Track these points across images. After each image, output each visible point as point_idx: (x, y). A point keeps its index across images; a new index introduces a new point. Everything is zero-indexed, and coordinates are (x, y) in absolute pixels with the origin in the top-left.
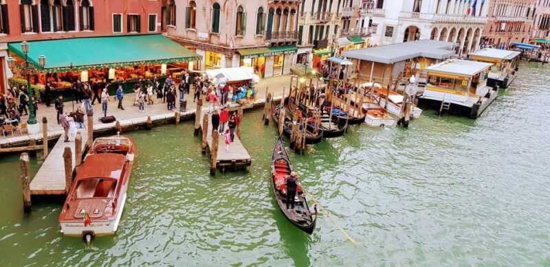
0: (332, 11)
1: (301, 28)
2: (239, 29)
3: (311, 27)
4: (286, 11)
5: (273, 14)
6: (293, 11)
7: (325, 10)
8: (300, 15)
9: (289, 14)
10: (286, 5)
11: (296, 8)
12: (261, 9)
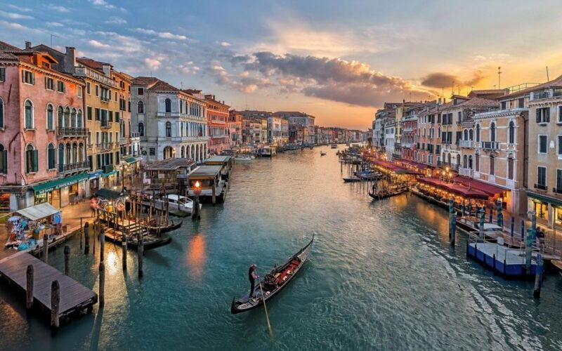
0: (112, 141)
1: (91, 157)
2: (30, 166)
3: (98, 156)
4: (75, 144)
5: (63, 149)
6: (81, 144)
7: (107, 140)
8: (87, 147)
9: (78, 147)
10: (74, 140)
11: (83, 141)
12: (51, 145)
